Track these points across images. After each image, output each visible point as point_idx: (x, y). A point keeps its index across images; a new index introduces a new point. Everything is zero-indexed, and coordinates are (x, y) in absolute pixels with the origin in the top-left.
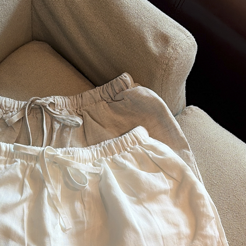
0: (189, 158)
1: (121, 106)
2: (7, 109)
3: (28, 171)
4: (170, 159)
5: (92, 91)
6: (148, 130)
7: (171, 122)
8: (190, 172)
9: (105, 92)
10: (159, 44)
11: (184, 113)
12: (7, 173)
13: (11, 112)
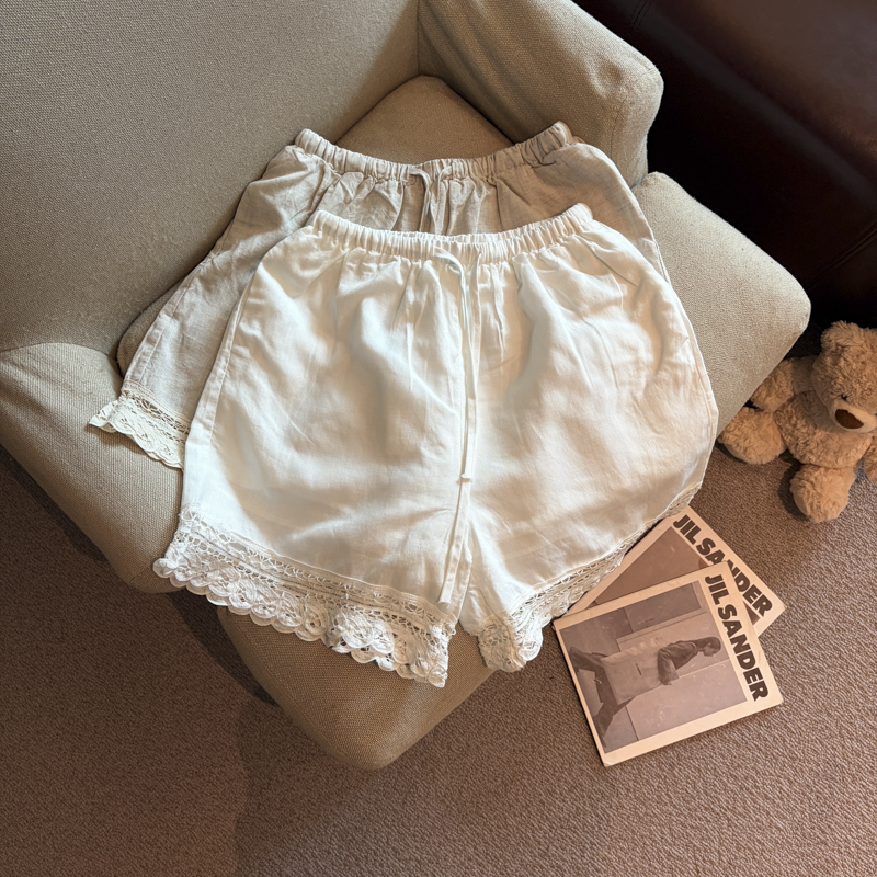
0: (650, 251)
1: (551, 172)
2: (380, 176)
3: (412, 274)
4: (622, 254)
5: (509, 150)
6: (591, 208)
7: (625, 198)
8: (652, 272)
9: (529, 150)
10: (607, 81)
11: (645, 183)
12: (380, 277)
13: (387, 180)
